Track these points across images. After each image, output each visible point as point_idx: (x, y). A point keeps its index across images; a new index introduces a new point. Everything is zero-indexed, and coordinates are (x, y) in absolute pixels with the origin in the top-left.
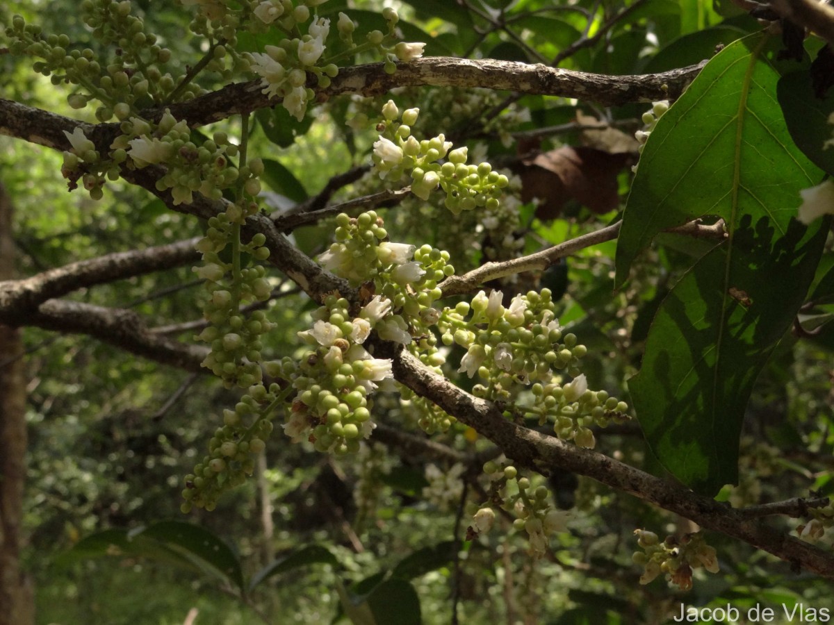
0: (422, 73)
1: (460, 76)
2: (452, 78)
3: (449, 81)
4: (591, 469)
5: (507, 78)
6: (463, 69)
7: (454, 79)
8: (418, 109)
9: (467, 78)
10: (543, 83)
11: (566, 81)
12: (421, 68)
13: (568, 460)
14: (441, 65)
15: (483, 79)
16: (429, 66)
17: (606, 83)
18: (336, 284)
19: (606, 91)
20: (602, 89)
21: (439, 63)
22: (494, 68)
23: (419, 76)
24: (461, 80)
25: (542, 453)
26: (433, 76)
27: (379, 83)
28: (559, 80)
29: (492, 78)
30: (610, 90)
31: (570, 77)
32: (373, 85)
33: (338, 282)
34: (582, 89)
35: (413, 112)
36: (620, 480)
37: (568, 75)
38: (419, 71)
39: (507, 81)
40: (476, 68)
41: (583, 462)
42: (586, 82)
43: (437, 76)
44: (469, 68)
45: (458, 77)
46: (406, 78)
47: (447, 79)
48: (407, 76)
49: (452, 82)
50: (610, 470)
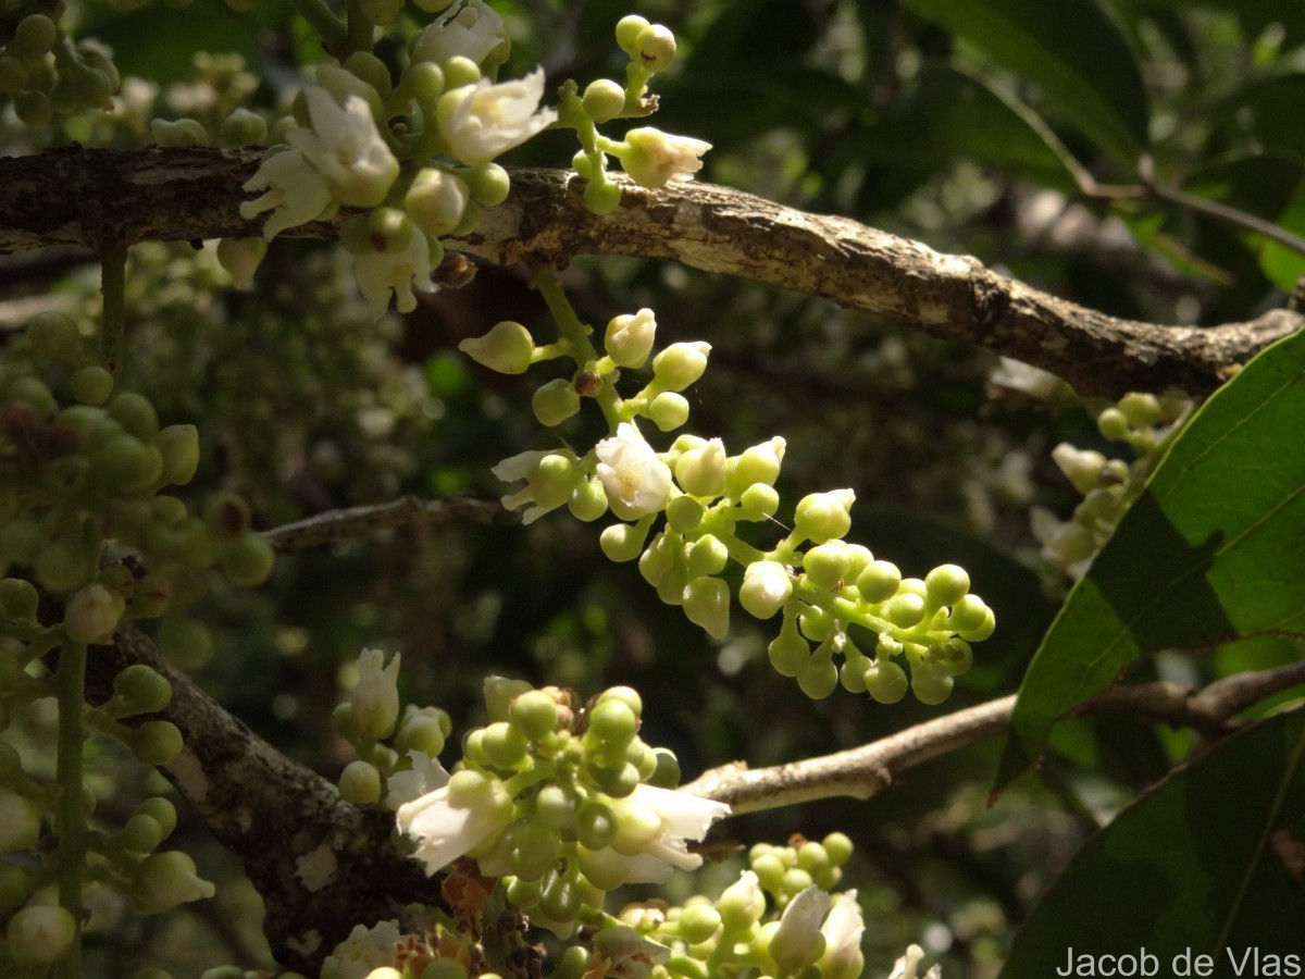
0: (676, 227)
1: (777, 254)
2: (754, 257)
3: (740, 262)
5: (895, 285)
6: (787, 237)
8: (707, 347)
9: (791, 264)
10: (980, 313)
11: (1031, 317)
12: (675, 211)
14: (730, 213)
15: (833, 275)
16: (698, 212)
17: (1112, 338)
18: (294, 791)
19: (1108, 359)
20: (1101, 354)
21: (725, 207)
22: (863, 247)
23: (667, 233)
24: (774, 265)
26: (704, 241)
27: (555, 234)
28: (1015, 311)
29: (857, 276)
31: (1040, 309)
32: (539, 237)
33: (299, 786)
34: (1057, 344)
35: (694, 354)
37: (1033, 301)
38: (671, 221)
39: (892, 291)
40: (823, 240)
42: (1069, 327)
43: (715, 241)
44: (803, 238)
45: (771, 257)
46: (632, 232)
47: (740, 255)
48: (636, 227)
49: (748, 265)
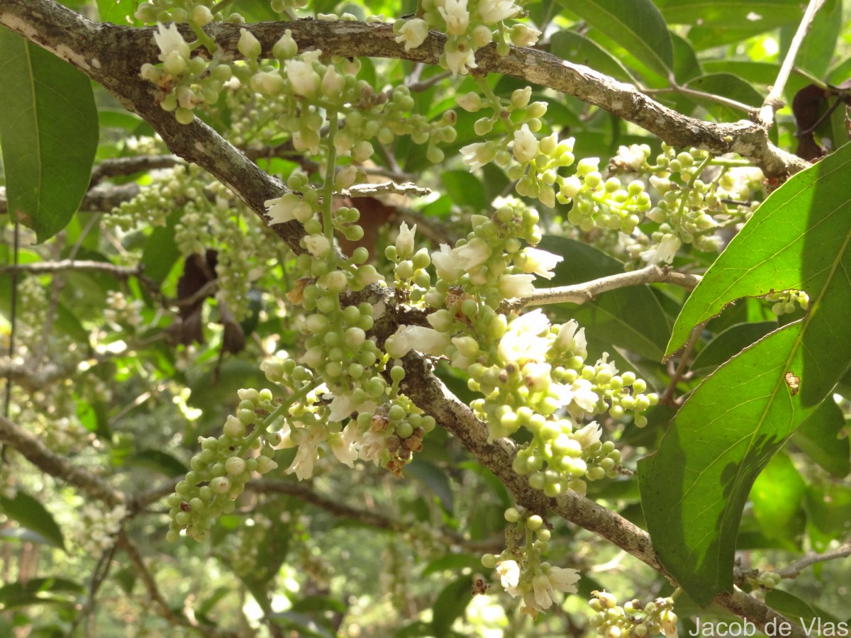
0: (526, 64)
1: (561, 77)
3: (547, 79)
4: (604, 524)
5: (603, 92)
6: (565, 71)
7: (554, 79)
9: (566, 81)
10: (634, 106)
11: (652, 109)
12: (526, 58)
13: (584, 513)
15: (582, 87)
16: (535, 58)
17: (682, 122)
19: (680, 130)
20: (678, 127)
22: (593, 77)
23: (523, 66)
24: (560, 81)
25: (559, 504)
26: (536, 70)
27: (484, 63)
28: (647, 107)
29: (590, 89)
30: (683, 130)
31: (656, 107)
34: (661, 122)
36: (628, 539)
37: (654, 103)
38: (525, 61)
39: (602, 95)
41: (598, 516)
42: (666, 116)
43: (539, 70)
44: (571, 72)
45: (559, 78)
46: (511, 64)
47: (548, 76)
48: (512, 62)
50: (621, 527)
